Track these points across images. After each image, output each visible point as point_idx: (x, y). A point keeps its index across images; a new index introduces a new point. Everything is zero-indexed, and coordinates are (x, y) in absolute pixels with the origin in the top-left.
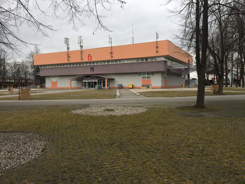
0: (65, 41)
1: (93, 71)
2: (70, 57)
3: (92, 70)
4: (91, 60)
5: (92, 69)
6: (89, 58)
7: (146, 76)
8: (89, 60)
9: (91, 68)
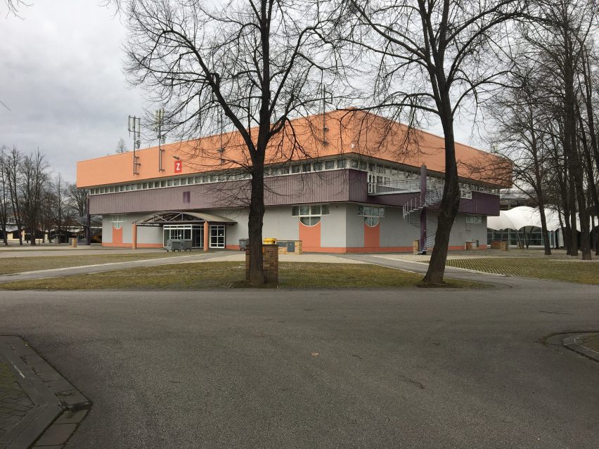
0: (129, 124)
1: (189, 201)
2: (140, 165)
3: (186, 199)
4: (180, 171)
5: (187, 195)
6: (176, 166)
7: (310, 215)
8: (176, 171)
9: (184, 193)
